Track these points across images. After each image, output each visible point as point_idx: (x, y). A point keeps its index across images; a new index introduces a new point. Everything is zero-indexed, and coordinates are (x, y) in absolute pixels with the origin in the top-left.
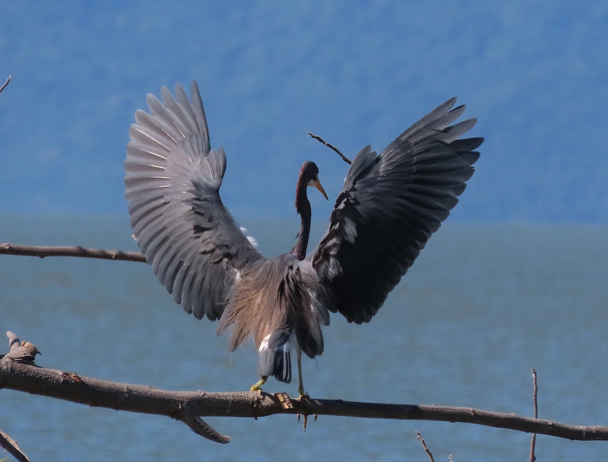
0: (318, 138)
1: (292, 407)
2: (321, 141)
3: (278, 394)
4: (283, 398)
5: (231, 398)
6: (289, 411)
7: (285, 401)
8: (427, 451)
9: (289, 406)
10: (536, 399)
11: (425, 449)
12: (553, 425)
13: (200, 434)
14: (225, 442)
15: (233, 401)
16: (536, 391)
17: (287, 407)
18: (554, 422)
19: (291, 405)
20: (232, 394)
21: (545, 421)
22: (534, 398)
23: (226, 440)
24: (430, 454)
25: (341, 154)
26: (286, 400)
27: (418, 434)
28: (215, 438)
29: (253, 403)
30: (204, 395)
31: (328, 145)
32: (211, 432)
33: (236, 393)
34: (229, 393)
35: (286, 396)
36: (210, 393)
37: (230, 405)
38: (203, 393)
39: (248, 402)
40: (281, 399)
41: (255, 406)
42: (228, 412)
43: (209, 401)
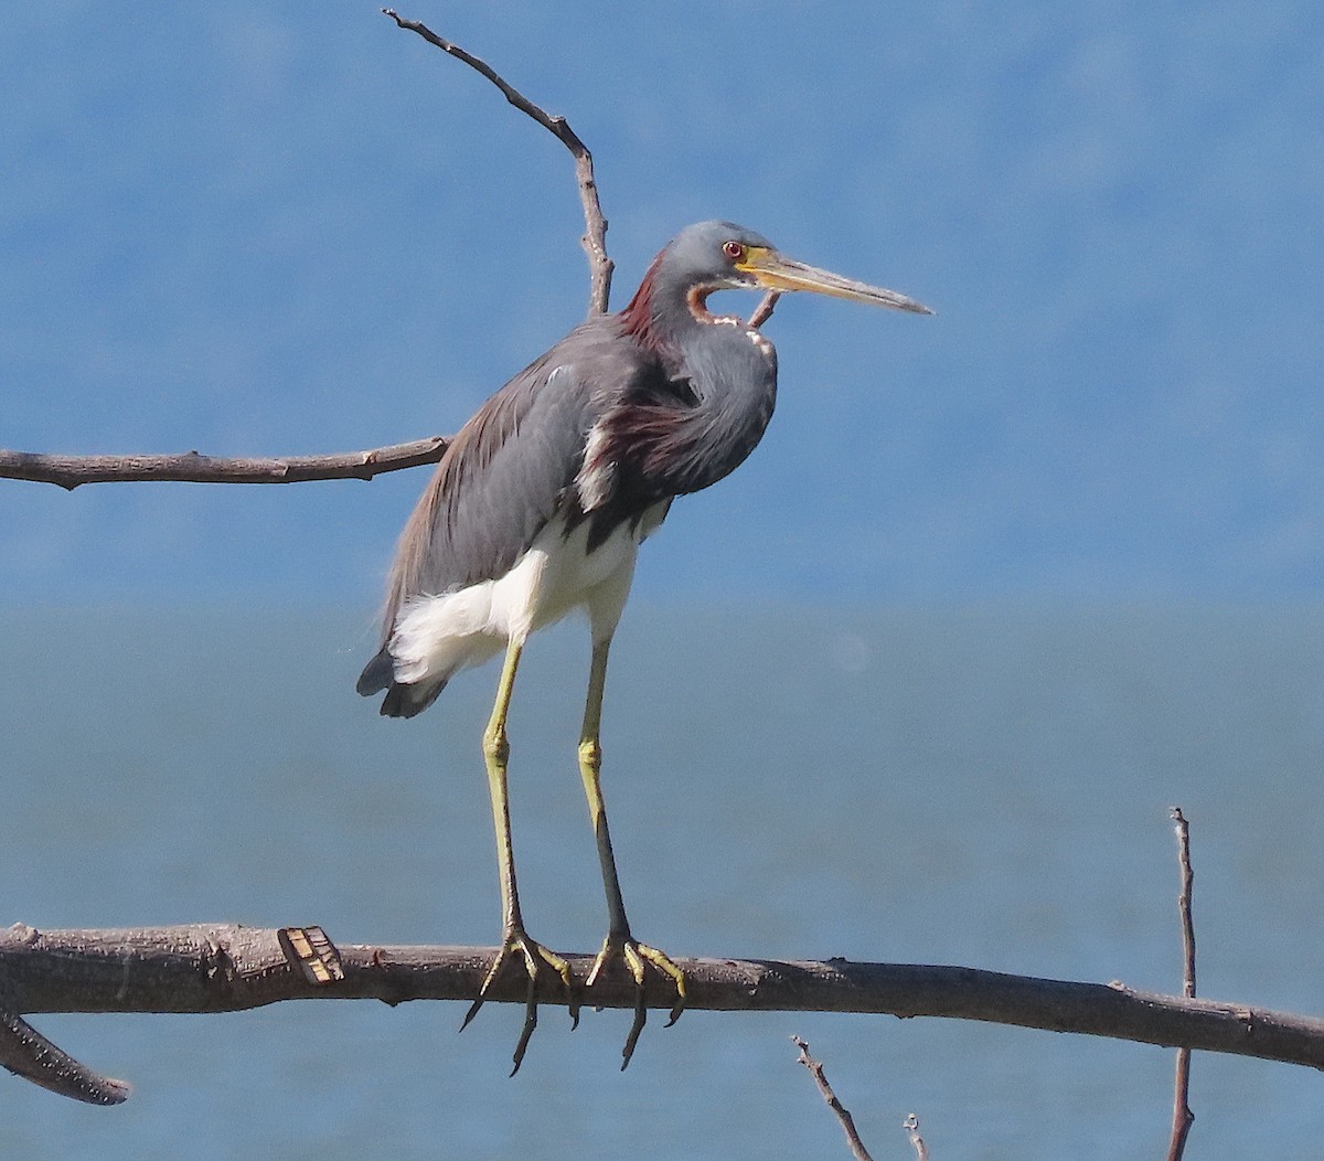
0: (420, 29)
1: (339, 974)
2: (431, 38)
3: (292, 930)
4: (309, 940)
5: (130, 949)
6: (331, 989)
7: (315, 955)
8: (835, 1103)
9: (331, 972)
10: (1188, 913)
11: (827, 1097)
12: (1254, 1020)
13: (24, 1074)
14: (113, 1100)
15: (135, 957)
16: (1189, 883)
17: (323, 976)
18: (1256, 1010)
19: (336, 967)
20: (131, 933)
21: (1226, 1005)
22: (1181, 910)
23: (115, 1091)
24: (846, 1115)
25: (500, 84)
26: (321, 951)
27: (803, 1046)
28: (76, 1085)
29: (204, 962)
30: (36, 937)
31: (456, 52)
32: (59, 1066)
33: (146, 932)
34: (122, 932)
35: (318, 937)
36: (56, 933)
37: (126, 971)
38: (30, 930)
39: (187, 960)
40: (304, 949)
41: (211, 973)
42: (120, 996)
43: (54, 959)
